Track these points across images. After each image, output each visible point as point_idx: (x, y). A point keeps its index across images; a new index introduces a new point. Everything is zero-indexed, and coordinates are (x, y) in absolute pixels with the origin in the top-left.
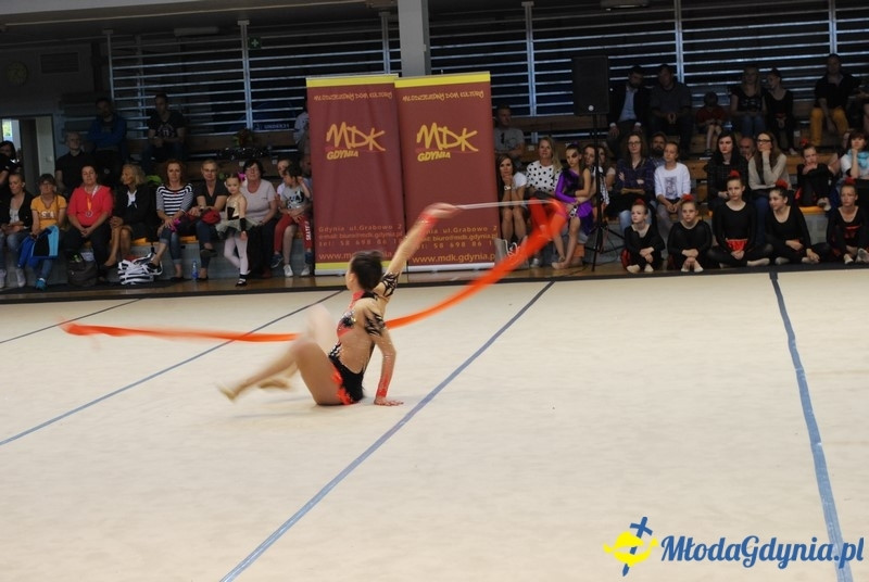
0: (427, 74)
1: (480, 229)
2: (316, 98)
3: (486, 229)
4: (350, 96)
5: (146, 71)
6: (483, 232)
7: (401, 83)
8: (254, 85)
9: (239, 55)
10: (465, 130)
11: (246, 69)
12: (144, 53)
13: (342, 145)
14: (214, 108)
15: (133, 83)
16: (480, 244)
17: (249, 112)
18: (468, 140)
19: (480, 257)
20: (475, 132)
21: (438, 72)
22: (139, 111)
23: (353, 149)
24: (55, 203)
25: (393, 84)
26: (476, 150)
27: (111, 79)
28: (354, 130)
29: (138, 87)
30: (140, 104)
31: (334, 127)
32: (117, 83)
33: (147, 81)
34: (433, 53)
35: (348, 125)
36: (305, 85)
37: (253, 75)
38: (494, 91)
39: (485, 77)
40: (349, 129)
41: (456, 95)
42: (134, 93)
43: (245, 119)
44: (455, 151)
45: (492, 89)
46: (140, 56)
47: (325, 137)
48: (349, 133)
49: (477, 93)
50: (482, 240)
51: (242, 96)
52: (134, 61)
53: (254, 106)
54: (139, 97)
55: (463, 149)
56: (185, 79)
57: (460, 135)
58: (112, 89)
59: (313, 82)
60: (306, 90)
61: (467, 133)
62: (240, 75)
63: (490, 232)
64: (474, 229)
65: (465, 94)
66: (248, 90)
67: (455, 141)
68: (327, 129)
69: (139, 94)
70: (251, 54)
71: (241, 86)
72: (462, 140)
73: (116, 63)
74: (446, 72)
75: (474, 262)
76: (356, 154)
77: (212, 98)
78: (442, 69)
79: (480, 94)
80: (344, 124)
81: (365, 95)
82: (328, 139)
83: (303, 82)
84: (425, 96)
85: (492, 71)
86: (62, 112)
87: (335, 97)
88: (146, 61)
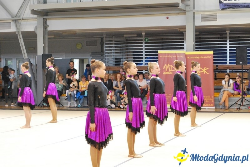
0: (194, 51)
1: (208, 97)
2: (161, 56)
3: (210, 97)
4: (171, 56)
5: (116, 47)
6: (209, 98)
7: (187, 53)
8: (145, 52)
9: (142, 43)
10: (205, 68)
11: (144, 47)
12: (115, 41)
13: (168, 70)
14: (134, 58)
15: (111, 50)
16: (208, 101)
17: (144, 60)
18: (206, 70)
19: (208, 105)
20: (208, 68)
21: (198, 50)
22: (112, 58)
23: (171, 72)
24: (85, 83)
25: (185, 53)
26: (208, 74)
27: (105, 49)
28: (171, 66)
29: (113, 51)
30: (113, 56)
31: (166, 65)
32: (107, 50)
33: (115, 50)
34: (196, 45)
35: (170, 64)
36: (158, 53)
37: (145, 49)
38: (214, 57)
39: (212, 52)
40: (170, 66)
41: (203, 57)
42: (112, 53)
43: (142, 62)
44: (202, 74)
45: (214, 56)
46: (114, 42)
47: (163, 67)
48: (170, 67)
49: (209, 57)
50: (209, 100)
51: (142, 55)
52: (112, 44)
53: (145, 58)
54: (113, 54)
55: (204, 73)
56: (127, 49)
57: (203, 69)
58: (105, 52)
59: (160, 52)
60: (158, 54)
61: (206, 68)
62: (142, 49)
63: (211, 98)
64: (206, 97)
65: (205, 57)
66: (144, 53)
67: (202, 70)
68: (164, 65)
69: (113, 53)
70: (145, 43)
71: (142, 52)
72: (204, 71)
73: (106, 44)
74: (200, 50)
75: (206, 106)
76: (172, 73)
77: (134, 55)
78: (199, 49)
79: (210, 57)
80: (169, 64)
81: (175, 56)
82: (164, 68)
83: (157, 52)
84: (194, 57)
85: (214, 51)
86: (91, 58)
87: (166, 56)
88: (115, 44)
